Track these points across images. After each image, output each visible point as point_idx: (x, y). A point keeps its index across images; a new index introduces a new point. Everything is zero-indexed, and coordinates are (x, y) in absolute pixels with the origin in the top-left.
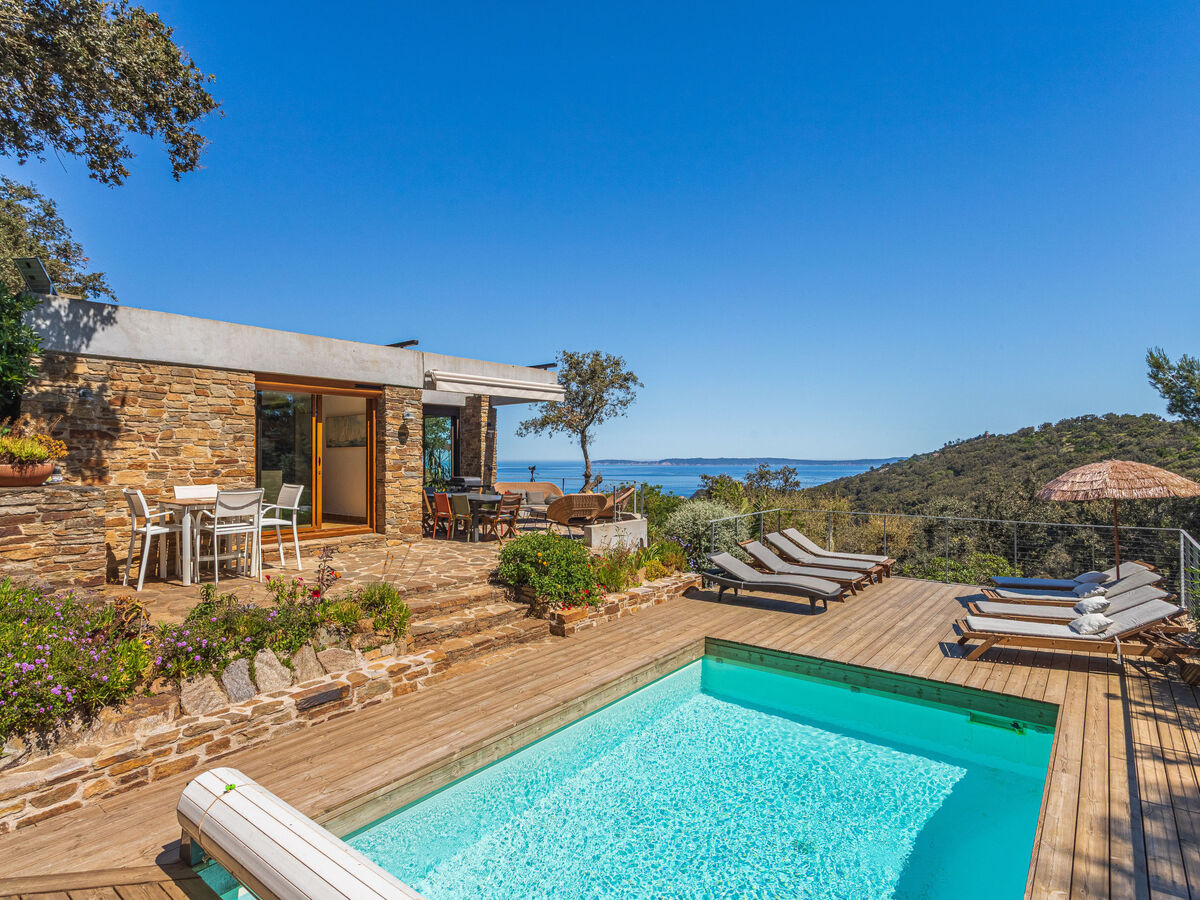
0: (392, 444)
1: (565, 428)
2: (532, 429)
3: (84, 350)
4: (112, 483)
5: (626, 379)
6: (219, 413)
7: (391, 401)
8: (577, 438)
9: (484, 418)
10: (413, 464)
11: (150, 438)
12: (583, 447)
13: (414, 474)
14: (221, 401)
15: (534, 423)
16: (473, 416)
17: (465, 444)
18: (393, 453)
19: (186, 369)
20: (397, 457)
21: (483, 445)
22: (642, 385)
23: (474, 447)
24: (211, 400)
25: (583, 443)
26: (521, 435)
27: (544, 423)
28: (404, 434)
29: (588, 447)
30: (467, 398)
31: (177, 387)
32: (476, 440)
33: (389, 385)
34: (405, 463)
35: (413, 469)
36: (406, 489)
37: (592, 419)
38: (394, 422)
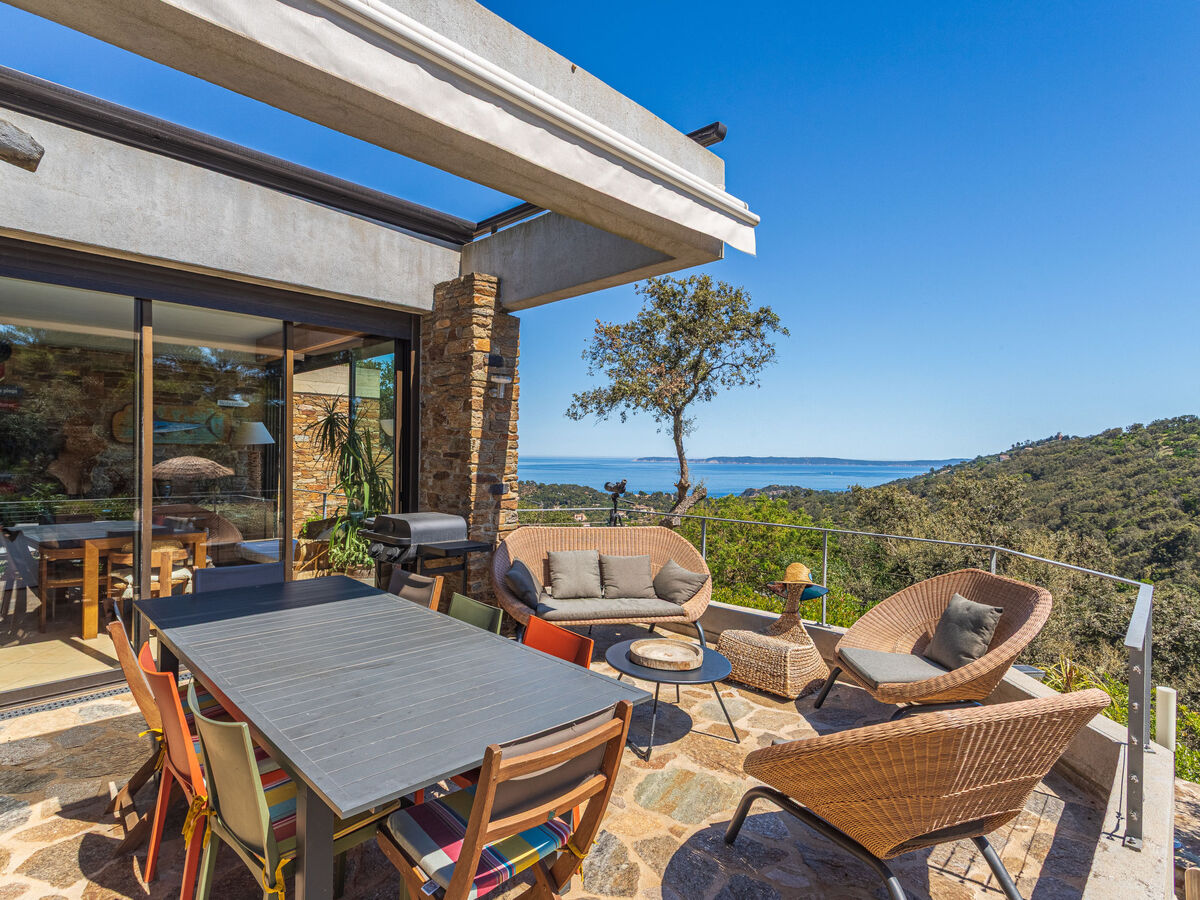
1: (650, 406)
2: (592, 406)
5: (758, 322)
8: (668, 423)
9: (482, 342)
12: (677, 439)
15: (597, 397)
16: (453, 337)
17: (430, 415)
21: (477, 420)
22: (786, 332)
23: (454, 425)
25: (677, 431)
26: (574, 416)
27: (614, 397)
29: (684, 438)
30: (438, 288)
32: (459, 404)
37: (695, 392)
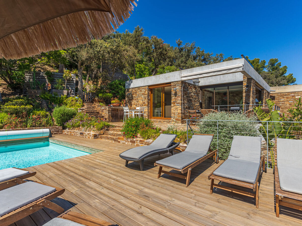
0: (173, 97)
3: (130, 87)
4: (132, 107)
6: (143, 94)
7: (173, 86)
9: (245, 84)
10: (178, 102)
11: (136, 100)
13: (179, 104)
14: (143, 92)
18: (173, 99)
19: (139, 88)
20: (174, 100)
24: (142, 92)
28: (176, 94)
31: (138, 91)
33: (172, 82)
34: (176, 102)
35: (178, 103)
36: (177, 109)
38: (173, 91)
